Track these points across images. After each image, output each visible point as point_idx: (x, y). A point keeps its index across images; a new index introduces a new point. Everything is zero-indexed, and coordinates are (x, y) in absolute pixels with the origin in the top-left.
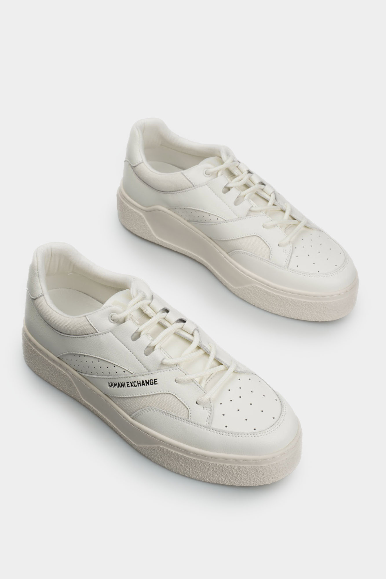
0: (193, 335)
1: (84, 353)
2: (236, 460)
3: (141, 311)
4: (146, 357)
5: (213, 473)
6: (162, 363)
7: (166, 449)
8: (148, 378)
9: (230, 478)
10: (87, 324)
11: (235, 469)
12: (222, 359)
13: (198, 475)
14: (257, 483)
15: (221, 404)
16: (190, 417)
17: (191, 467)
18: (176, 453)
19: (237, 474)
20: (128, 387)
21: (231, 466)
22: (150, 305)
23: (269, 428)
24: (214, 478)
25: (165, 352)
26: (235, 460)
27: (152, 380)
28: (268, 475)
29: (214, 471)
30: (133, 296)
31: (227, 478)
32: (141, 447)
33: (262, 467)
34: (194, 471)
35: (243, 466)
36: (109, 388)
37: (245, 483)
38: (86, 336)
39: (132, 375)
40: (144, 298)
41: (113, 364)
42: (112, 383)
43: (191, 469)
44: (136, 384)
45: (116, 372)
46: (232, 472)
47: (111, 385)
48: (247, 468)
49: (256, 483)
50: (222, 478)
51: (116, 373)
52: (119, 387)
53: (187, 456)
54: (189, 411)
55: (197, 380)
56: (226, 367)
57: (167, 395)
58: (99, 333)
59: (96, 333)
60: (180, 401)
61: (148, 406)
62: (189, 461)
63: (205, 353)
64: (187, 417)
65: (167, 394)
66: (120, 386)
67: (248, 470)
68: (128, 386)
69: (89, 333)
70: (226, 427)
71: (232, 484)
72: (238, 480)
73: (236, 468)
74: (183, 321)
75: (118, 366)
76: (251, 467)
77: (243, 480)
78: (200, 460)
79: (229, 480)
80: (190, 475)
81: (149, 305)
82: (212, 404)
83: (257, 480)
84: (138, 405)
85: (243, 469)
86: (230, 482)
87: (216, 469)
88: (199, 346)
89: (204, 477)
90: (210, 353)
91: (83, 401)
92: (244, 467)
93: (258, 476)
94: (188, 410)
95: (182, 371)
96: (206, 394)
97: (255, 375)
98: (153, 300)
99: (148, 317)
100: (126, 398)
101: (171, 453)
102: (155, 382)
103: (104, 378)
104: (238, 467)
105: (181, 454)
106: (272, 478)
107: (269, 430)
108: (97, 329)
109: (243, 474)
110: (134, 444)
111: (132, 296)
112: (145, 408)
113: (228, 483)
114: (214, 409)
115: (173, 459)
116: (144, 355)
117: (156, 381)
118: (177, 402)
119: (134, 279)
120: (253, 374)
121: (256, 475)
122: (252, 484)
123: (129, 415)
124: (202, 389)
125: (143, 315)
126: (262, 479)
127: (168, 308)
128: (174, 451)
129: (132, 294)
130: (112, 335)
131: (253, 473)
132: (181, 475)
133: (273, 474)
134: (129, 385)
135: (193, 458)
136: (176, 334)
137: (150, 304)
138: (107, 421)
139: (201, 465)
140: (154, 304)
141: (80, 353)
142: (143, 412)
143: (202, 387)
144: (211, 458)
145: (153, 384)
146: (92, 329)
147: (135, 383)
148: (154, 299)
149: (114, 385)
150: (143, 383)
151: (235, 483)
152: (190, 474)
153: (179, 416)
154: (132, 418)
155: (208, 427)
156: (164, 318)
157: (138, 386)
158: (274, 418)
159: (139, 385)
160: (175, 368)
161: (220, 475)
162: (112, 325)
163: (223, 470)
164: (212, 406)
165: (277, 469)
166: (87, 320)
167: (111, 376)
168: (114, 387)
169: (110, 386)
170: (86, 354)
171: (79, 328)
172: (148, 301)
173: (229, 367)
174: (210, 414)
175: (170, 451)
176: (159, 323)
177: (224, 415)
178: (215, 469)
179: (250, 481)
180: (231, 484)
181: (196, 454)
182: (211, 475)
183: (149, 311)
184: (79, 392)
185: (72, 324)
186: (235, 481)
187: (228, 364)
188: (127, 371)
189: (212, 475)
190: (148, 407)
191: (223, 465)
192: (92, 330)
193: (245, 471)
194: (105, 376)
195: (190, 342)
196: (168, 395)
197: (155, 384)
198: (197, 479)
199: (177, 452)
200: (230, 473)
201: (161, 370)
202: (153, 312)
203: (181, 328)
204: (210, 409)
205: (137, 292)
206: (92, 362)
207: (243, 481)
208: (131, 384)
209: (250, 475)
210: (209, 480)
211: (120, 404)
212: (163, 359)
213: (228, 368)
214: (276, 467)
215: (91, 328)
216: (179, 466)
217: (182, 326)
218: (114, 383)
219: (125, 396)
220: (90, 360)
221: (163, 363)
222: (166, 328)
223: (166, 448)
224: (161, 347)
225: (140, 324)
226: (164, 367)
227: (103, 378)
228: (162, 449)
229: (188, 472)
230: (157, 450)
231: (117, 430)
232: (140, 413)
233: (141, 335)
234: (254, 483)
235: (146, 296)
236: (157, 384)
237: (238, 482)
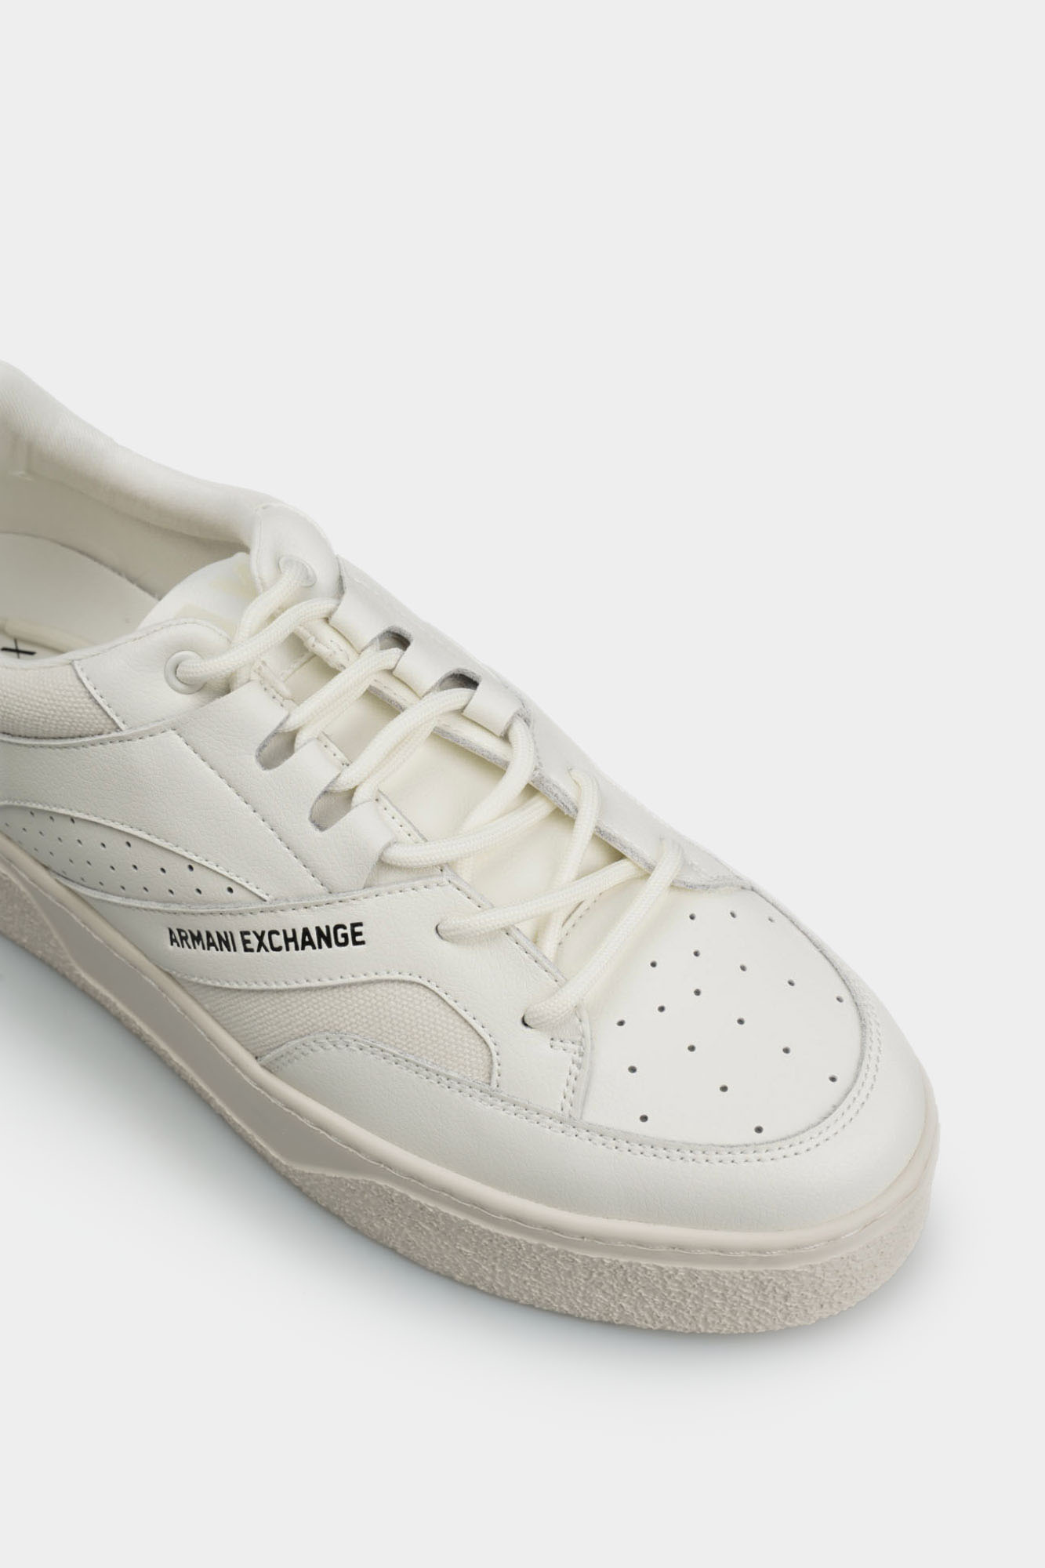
0: (505, 738)
1: (71, 810)
2: (679, 1250)
3: (297, 646)
4: (318, 833)
5: (586, 1287)
6: (382, 859)
7: (402, 1195)
8: (325, 919)
9: (652, 1306)
10: (76, 694)
11: (677, 1278)
12: (625, 835)
13: (525, 1290)
14: (760, 1323)
15: (621, 1023)
16: (495, 1076)
17: (502, 1263)
18: (440, 1212)
19: (684, 1296)
20: (246, 950)
21: (661, 1269)
22: (333, 620)
23: (819, 1123)
24: (590, 1303)
25: (397, 815)
26: (676, 1250)
27: (344, 927)
28: (806, 1297)
29: (591, 1281)
30: (263, 584)
31: (643, 1308)
32: (303, 1174)
33: (784, 1272)
34: (513, 1276)
35: (708, 1271)
36: (171, 947)
37: (713, 1322)
38: (75, 741)
39: (263, 906)
40: (307, 588)
41: (185, 858)
42: (184, 931)
43: (499, 1270)
44: (279, 940)
45: (199, 891)
46: (664, 1287)
47: (179, 937)
48: (724, 1277)
49: (755, 1324)
50: (624, 1305)
51: (198, 894)
52: (213, 948)
53: (484, 1226)
54: (494, 1054)
55: (527, 928)
56: (640, 868)
57: (402, 988)
58: (126, 731)
59: (114, 734)
60: (457, 1013)
61: (326, 1027)
62: (491, 1241)
63: (554, 812)
64: (482, 1079)
65: (402, 985)
66: (213, 944)
67: (727, 1284)
68: (248, 946)
69: (85, 733)
70: (644, 1118)
71: (662, 1325)
72: (686, 1314)
73: (681, 1276)
74: (466, 681)
75: (203, 866)
76: (742, 1273)
77: (706, 1313)
78: (535, 1242)
79: (651, 1312)
80: (496, 1288)
81: (327, 620)
82: (586, 1026)
83: (763, 1316)
84: (288, 1021)
85: (709, 1280)
86: (655, 1318)
87: (600, 1274)
88: (531, 783)
89: (553, 1298)
90: (577, 810)
91: (79, 976)
92: (712, 1272)
93: (768, 1303)
94: (490, 1051)
95: (465, 893)
96: (561, 987)
97: (753, 889)
98: (346, 598)
99: (329, 671)
100: (239, 990)
101: (421, 1209)
102: (354, 935)
103: (152, 910)
104: (689, 1272)
105: (462, 1217)
106: (822, 1306)
107: (814, 1132)
108: (117, 715)
109: (706, 1296)
110: (277, 1157)
111: (258, 581)
112: (317, 1036)
113: (646, 1322)
114: (593, 1048)
115: (428, 1228)
116: (311, 827)
117: (357, 929)
118: (444, 1018)
119: (264, 508)
120: (743, 888)
121: (759, 1298)
122: (739, 1327)
123: (253, 1054)
124: (548, 966)
125: (303, 660)
126: (780, 1311)
127: (407, 629)
128: (431, 1205)
129: (256, 573)
130: (180, 741)
131: (745, 1293)
132: (461, 1283)
133: (824, 1293)
134: (249, 942)
135: (510, 1235)
136: (440, 737)
137: (331, 613)
138: (171, 1059)
139: (538, 1259)
140: (349, 612)
141: (54, 809)
142: (308, 1051)
143: (544, 957)
144: (583, 1238)
145: (345, 944)
146: (99, 717)
147: (274, 936)
148: (348, 591)
149: (190, 940)
150: (307, 939)
151: (672, 1322)
152: (494, 1285)
153: (453, 1074)
154: (264, 1067)
155: (568, 1122)
156: (390, 672)
157: (288, 949)
158: (833, 1079)
159: (292, 945)
160: (434, 879)
161: (617, 1296)
162: (181, 702)
163: (629, 1280)
164: (588, 1035)
165: (841, 1277)
166: (79, 679)
167: (180, 903)
168: (190, 947)
169: (176, 941)
170: (76, 815)
171: (47, 712)
172: (323, 605)
173: (651, 868)
174: (580, 1066)
175: (415, 1202)
176: (373, 696)
177: (633, 1070)
178: (595, 1276)
179: (734, 1318)
180: (658, 1326)
181: (517, 1221)
182: (580, 1294)
183: (328, 644)
184: (62, 944)
185: (19, 693)
186: (673, 1318)
187: (648, 853)
188: (243, 887)
189: (585, 1292)
190: (326, 1030)
191: (630, 1265)
192: (96, 718)
193: (716, 1285)
194: (153, 903)
195: (496, 768)
196: (409, 986)
197: (355, 943)
198: (522, 1301)
199: (444, 1209)
200: (655, 1291)
201: (379, 885)
202: (344, 645)
203: (460, 712)
204: (576, 1047)
205: (278, 566)
206: (103, 845)
207: (706, 1319)
208: (260, 938)
209: (735, 1298)
210: (572, 1307)
211: (219, 1010)
212: (388, 846)
213: (646, 872)
214: (838, 1271)
215: (94, 711)
216: (453, 1253)
217: (463, 704)
218: (191, 932)
219: (236, 986)
220: (94, 837)
221: (388, 862)
222: (399, 713)
223: (398, 1189)
224: (379, 791)
225: (297, 699)
226: (392, 876)
227: (145, 909)
228: (383, 1190)
229: (488, 1279)
230: (364, 1192)
231: (211, 1098)
232: (296, 1053)
233: (296, 746)
234: (748, 1323)
235: (315, 576)
236: (363, 943)
237: (686, 1320)
